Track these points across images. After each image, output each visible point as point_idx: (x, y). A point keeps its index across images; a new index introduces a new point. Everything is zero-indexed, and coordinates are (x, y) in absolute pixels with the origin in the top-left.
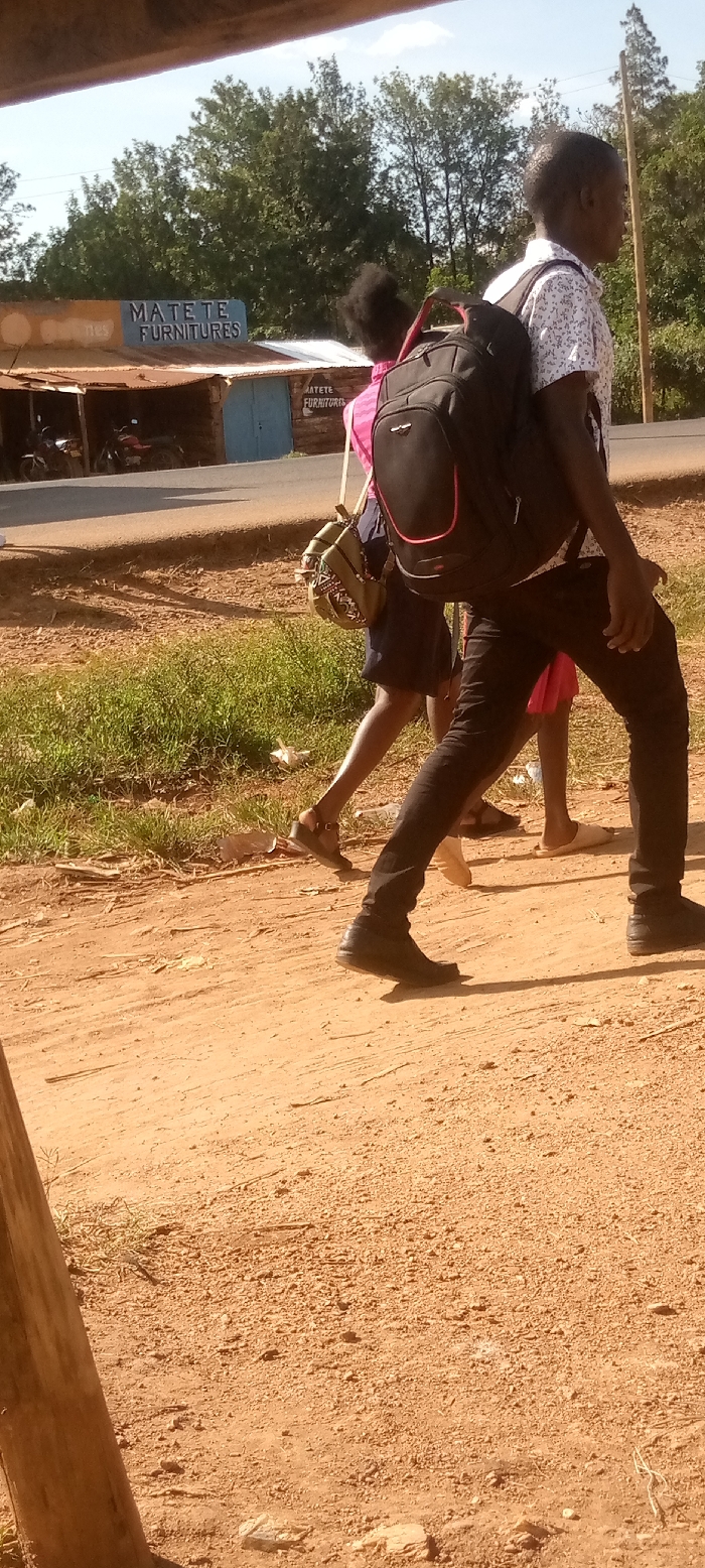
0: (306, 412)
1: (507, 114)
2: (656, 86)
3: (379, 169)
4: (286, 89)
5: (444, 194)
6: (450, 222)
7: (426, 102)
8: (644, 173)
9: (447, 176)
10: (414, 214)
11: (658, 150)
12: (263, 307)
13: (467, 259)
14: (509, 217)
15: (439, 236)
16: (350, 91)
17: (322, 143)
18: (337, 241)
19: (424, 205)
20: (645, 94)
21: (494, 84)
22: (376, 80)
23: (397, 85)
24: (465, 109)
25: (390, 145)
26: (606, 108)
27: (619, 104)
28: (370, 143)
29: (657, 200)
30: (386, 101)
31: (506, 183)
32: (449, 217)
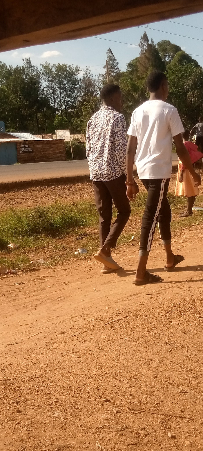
0: (21, 152)
1: (76, 75)
2: (115, 69)
3: (42, 88)
4: (17, 66)
5: (59, 95)
6: (61, 103)
7: (55, 71)
9: (60, 91)
10: (51, 100)
12: (10, 123)
13: (66, 113)
14: (77, 102)
15: (58, 106)
16: (34, 67)
17: (26, 81)
18: (30, 107)
19: (54, 98)
20: (113, 71)
21: (73, 67)
22: (41, 65)
23: (47, 66)
24: (65, 73)
25: (45, 82)
26: (102, 75)
27: (105, 74)
28: (39, 81)
30: (44, 70)
31: (76, 93)
32: (61, 101)
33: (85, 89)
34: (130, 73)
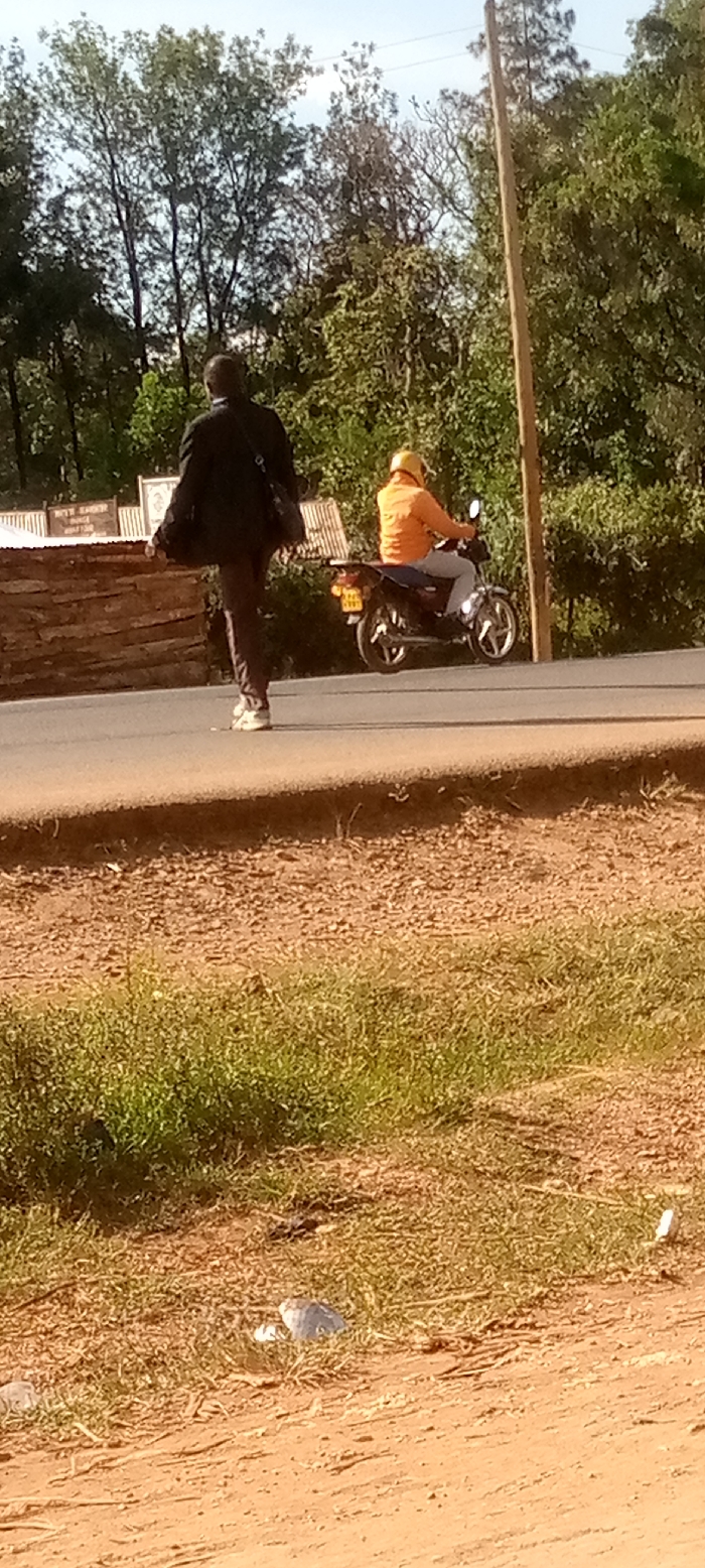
1: (283, 104)
2: (554, 61)
3: (49, 193)
5: (170, 245)
6: (178, 290)
7: (136, 77)
8: (532, 214)
9: (174, 209)
10: (111, 275)
11: (557, 174)
14: (288, 286)
15: (158, 315)
19: (132, 260)
20: (533, 74)
21: (262, 48)
22: (43, 35)
23: (82, 46)
24: (207, 92)
25: (69, 151)
26: (464, 97)
27: (486, 92)
28: (31, 146)
29: (557, 262)
30: (61, 72)
31: (282, 224)
32: (176, 281)
33: (347, 192)
34: (658, 82)
